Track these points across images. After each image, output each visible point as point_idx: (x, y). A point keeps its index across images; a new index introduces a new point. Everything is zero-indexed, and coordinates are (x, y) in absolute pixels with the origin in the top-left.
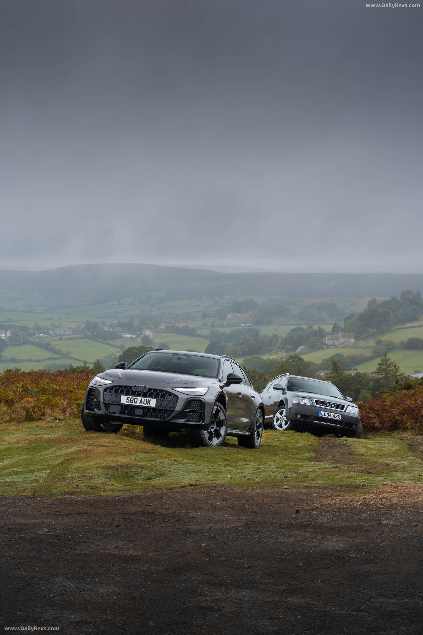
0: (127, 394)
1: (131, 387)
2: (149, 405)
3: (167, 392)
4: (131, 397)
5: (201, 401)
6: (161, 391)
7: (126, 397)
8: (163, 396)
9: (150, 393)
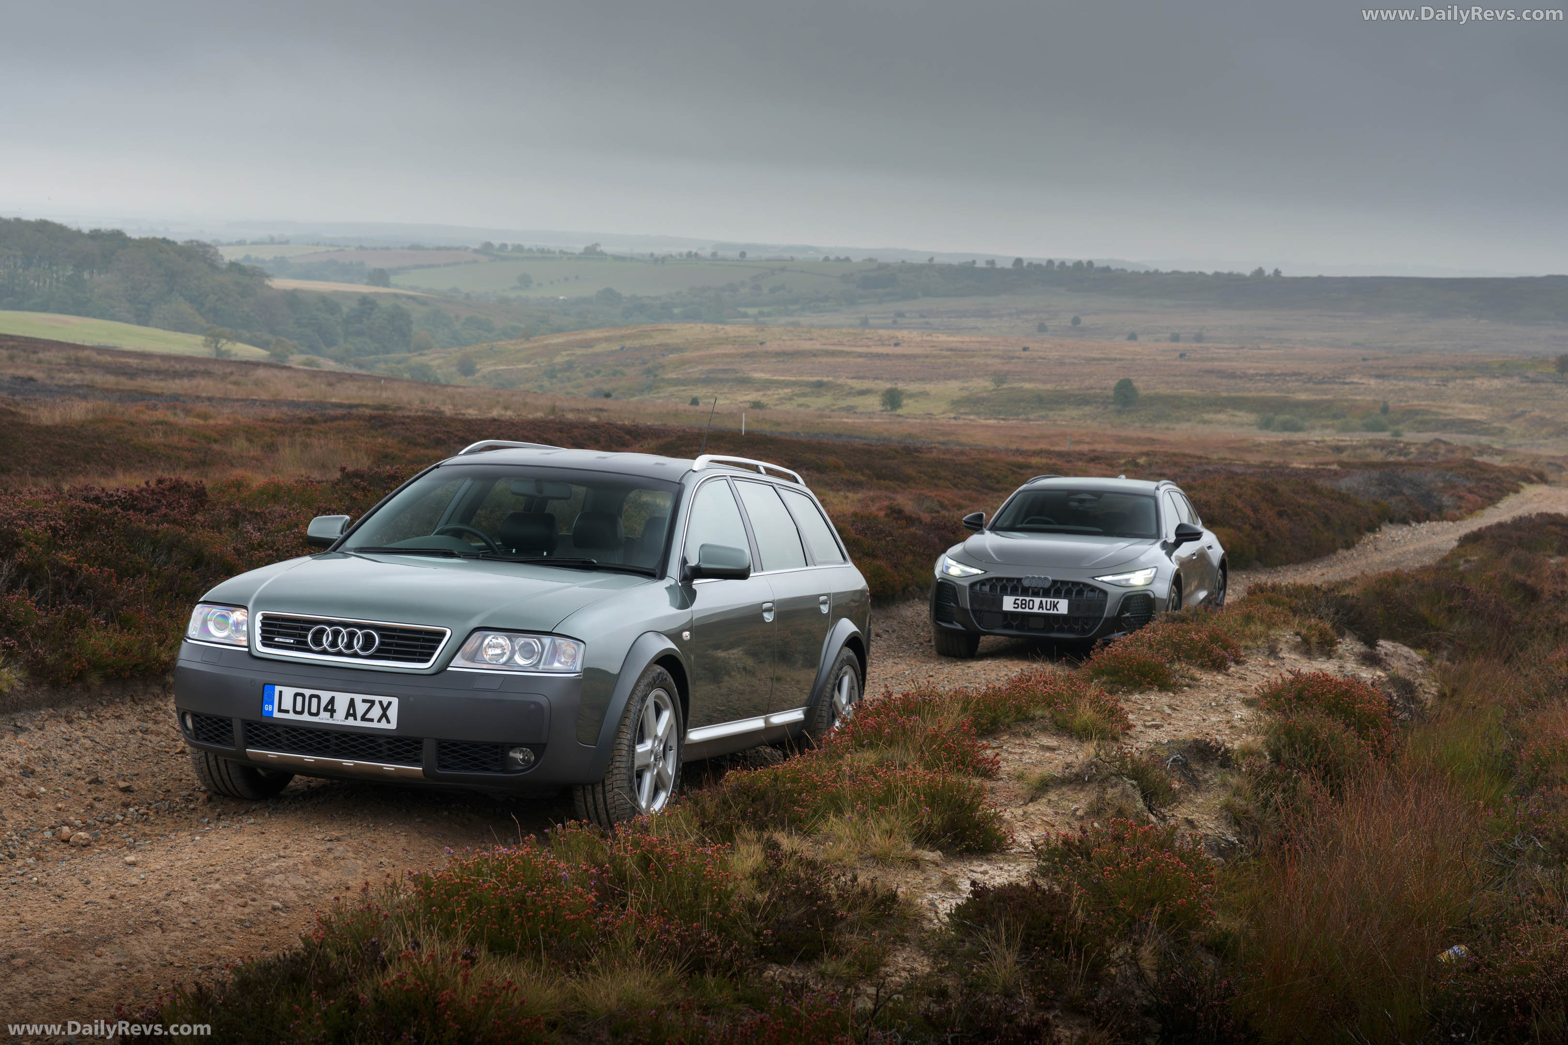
0: (1014, 592)
1: (1019, 580)
2: (1055, 612)
3: (1086, 585)
4: (1021, 598)
5: (1148, 596)
6: (1075, 584)
7: (1013, 598)
8: (1080, 593)
9: (1056, 589)
